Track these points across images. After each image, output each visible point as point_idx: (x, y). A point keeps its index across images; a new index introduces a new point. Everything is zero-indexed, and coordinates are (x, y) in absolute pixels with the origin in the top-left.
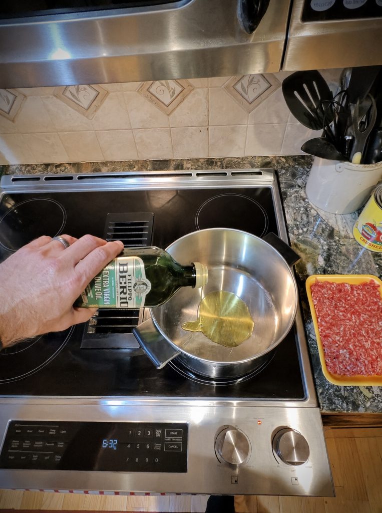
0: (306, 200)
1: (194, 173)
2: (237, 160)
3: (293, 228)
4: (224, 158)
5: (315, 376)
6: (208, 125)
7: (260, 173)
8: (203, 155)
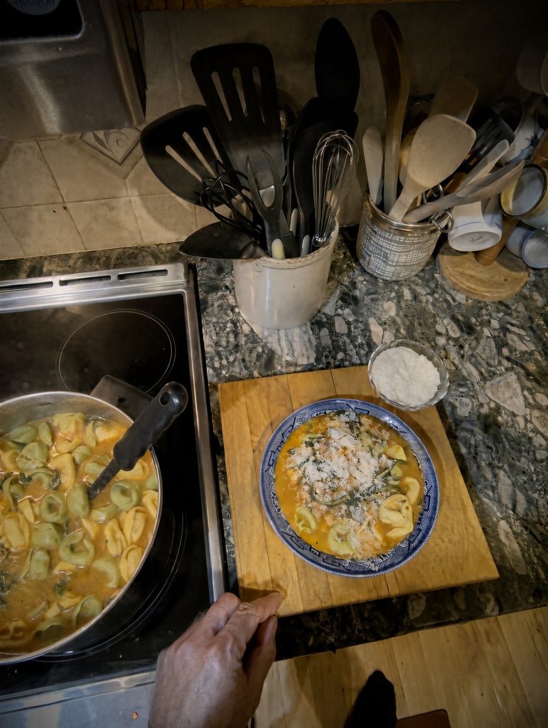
0: (237, 310)
1: (56, 279)
2: (131, 251)
3: (212, 359)
4: (112, 250)
6: (64, 202)
7: (164, 272)
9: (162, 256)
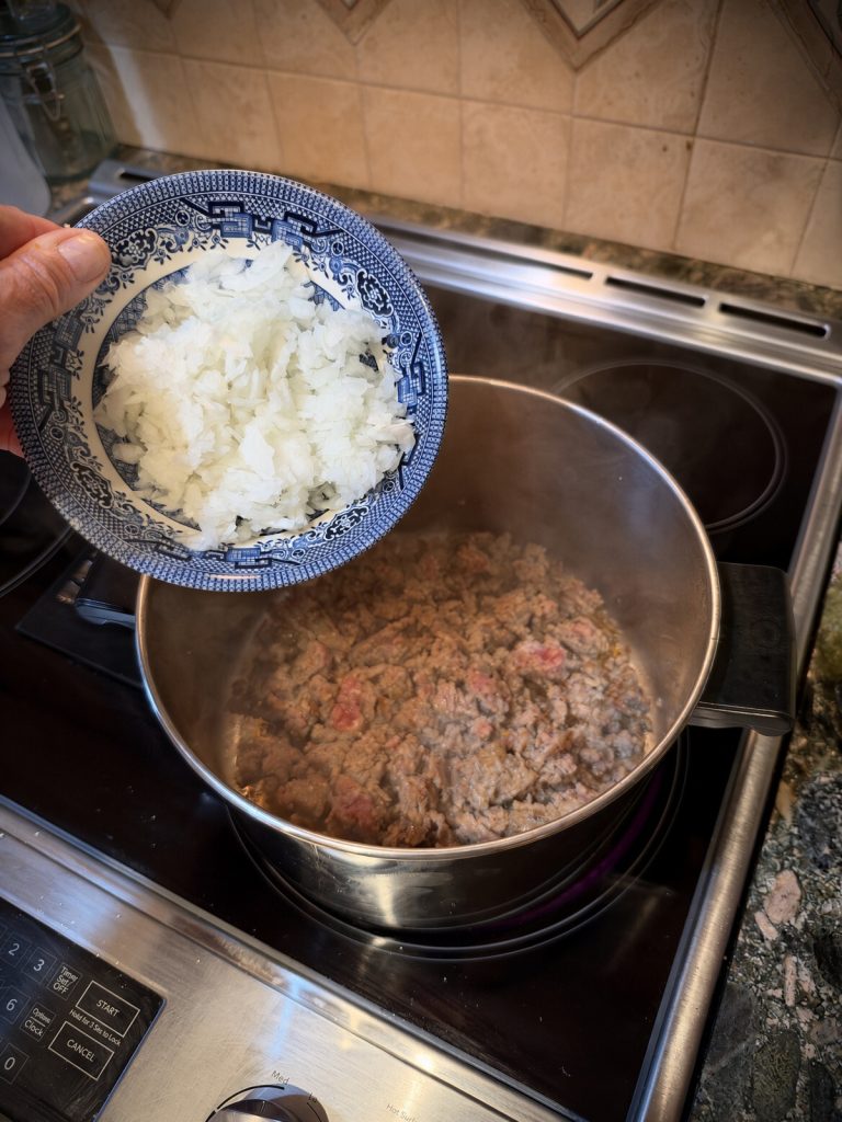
1: (601, 271)
2: (759, 280)
4: (722, 267)
5: (704, 1076)
6: (694, 134)
7: (819, 332)
8: (653, 239)
9: (819, 308)
